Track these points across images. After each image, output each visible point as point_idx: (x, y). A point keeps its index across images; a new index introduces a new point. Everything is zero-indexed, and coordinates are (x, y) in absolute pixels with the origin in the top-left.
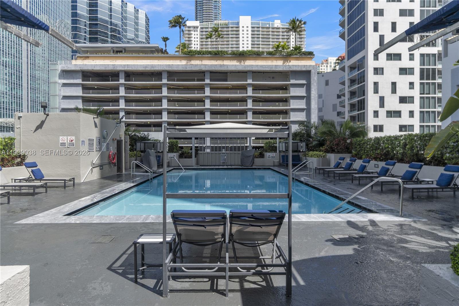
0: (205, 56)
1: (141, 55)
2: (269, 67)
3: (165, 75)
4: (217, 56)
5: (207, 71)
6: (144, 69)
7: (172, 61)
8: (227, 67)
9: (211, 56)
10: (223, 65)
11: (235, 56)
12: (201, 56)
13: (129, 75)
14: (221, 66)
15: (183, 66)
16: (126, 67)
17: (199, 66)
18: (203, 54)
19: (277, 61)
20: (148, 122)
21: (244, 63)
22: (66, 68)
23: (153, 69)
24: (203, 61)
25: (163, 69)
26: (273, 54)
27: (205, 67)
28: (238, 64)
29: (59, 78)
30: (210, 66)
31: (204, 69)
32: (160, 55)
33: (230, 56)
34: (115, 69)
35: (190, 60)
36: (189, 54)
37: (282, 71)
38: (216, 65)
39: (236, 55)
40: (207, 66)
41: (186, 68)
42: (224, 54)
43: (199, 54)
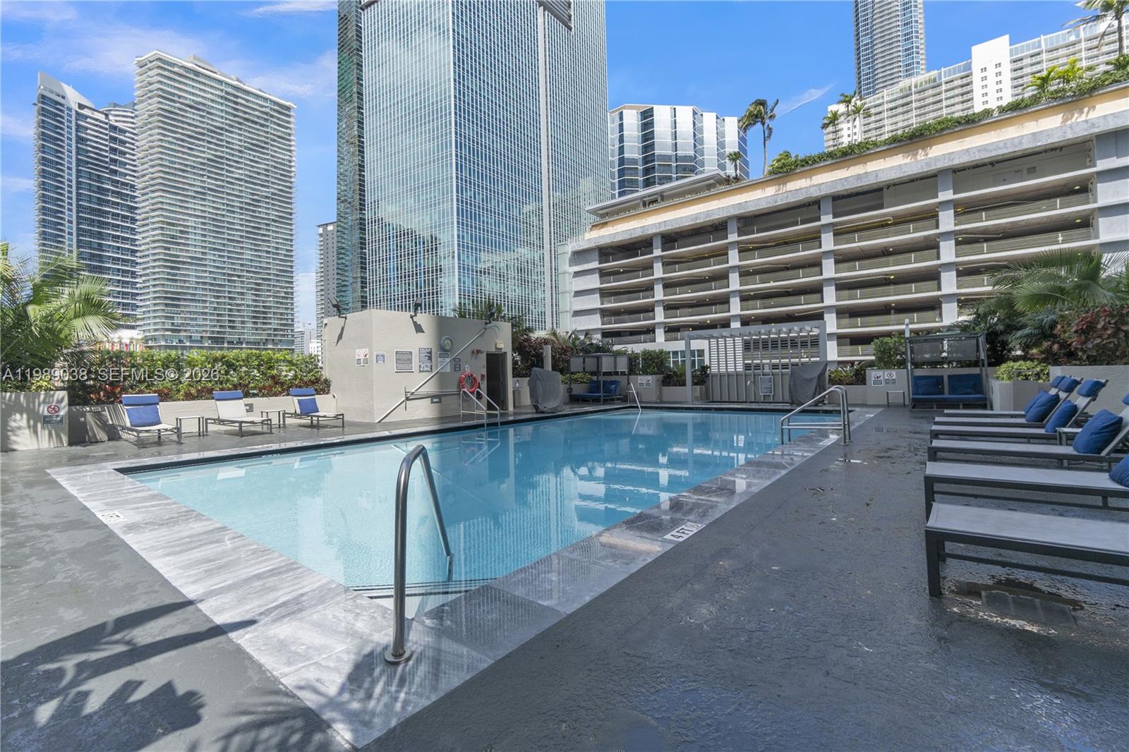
0: (818, 165)
1: (689, 197)
2: (1009, 145)
3: (733, 226)
4: (848, 158)
5: (825, 197)
6: (693, 223)
7: (745, 195)
8: (877, 176)
9: (833, 161)
10: (866, 173)
11: (898, 144)
12: (808, 168)
13: (671, 239)
14: (859, 177)
15: (769, 200)
16: (663, 225)
17: (803, 190)
18: (815, 162)
19: (1040, 121)
20: (707, 319)
21: (927, 155)
22: (577, 248)
23: (708, 219)
24: (813, 177)
25: (729, 215)
26: (1023, 105)
27: (820, 190)
28: (908, 160)
29: (570, 266)
30: (830, 184)
31: (815, 193)
32: (723, 188)
33: (885, 148)
34: (645, 233)
35: (785, 184)
36: (780, 172)
37: (1061, 144)
38: (846, 179)
39: (900, 141)
40: (823, 187)
41: (776, 202)
42: (868, 149)
43: (803, 166)
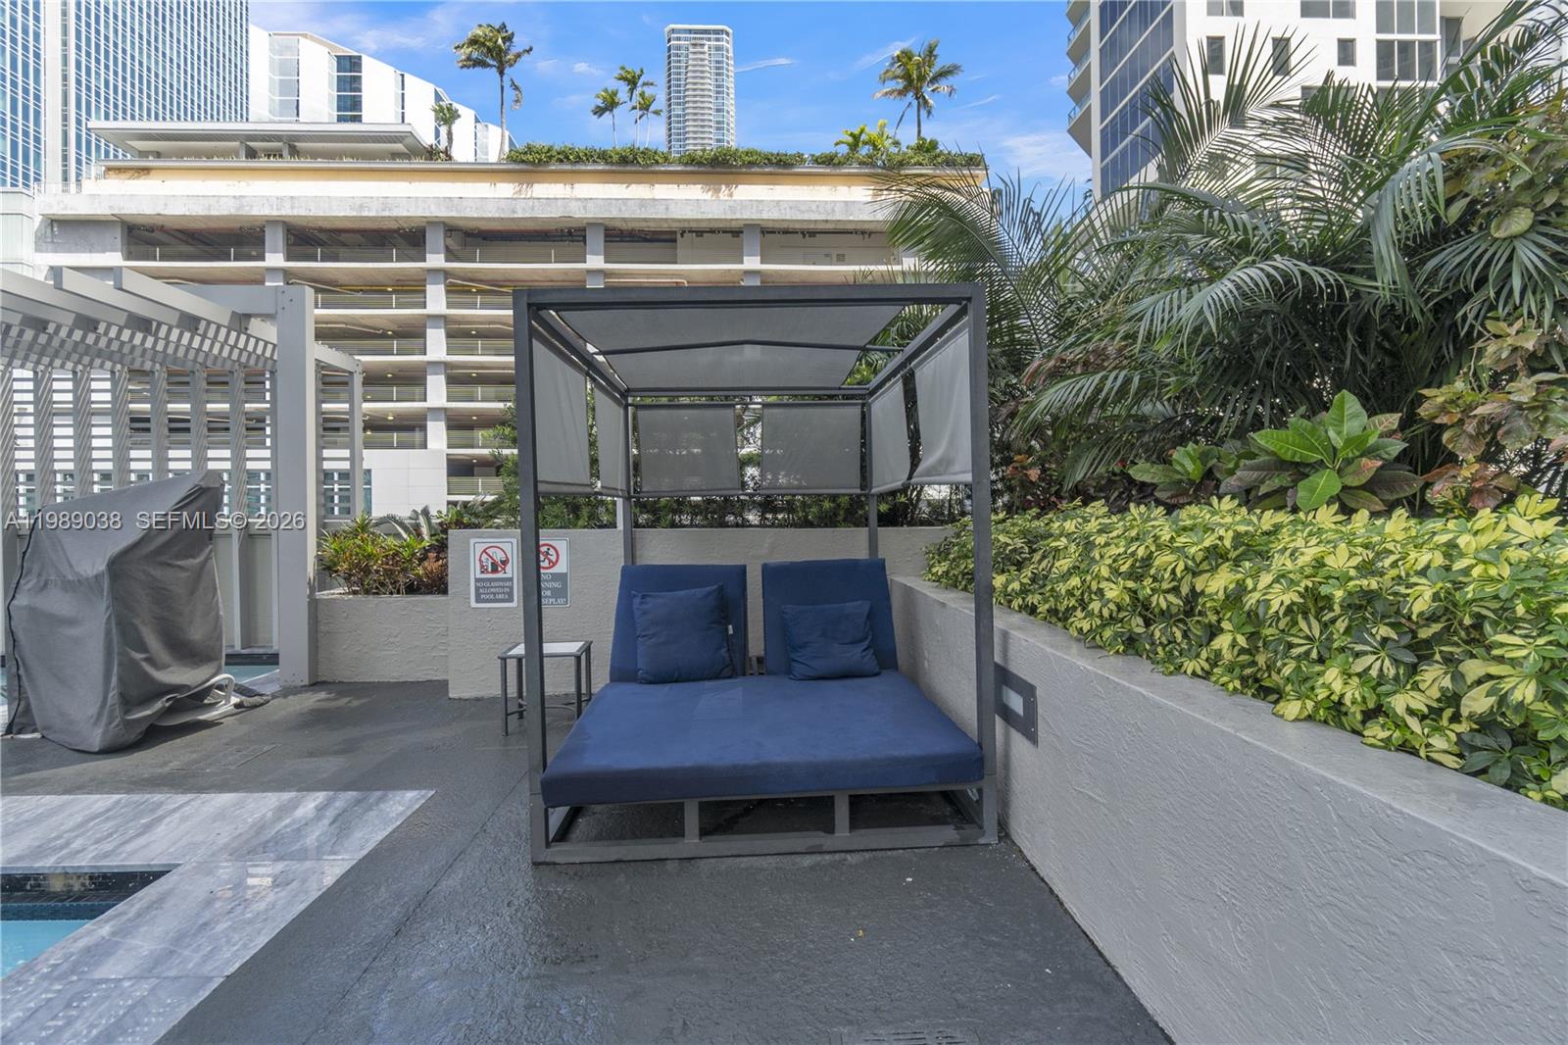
0: (583, 168)
1: (347, 163)
2: (821, 210)
3: (436, 239)
4: (628, 168)
5: (594, 224)
6: (354, 214)
7: (459, 185)
8: (667, 209)
9: (607, 168)
10: (654, 200)
11: (696, 169)
12: (568, 167)
13: (304, 238)
14: (642, 203)
15: (502, 204)
16: (287, 205)
17: (559, 203)
18: (579, 160)
19: (853, 188)
21: (731, 195)
22: (58, 210)
23: (386, 214)
24: (576, 186)
25: (427, 214)
26: (836, 161)
27: (585, 208)
28: (708, 196)
29: (38, 249)
30: (600, 202)
31: (579, 213)
32: (419, 163)
33: (679, 168)
34: (246, 211)
35: (530, 184)
36: (523, 161)
37: (871, 227)
38: (625, 200)
39: (700, 164)
40: (590, 204)
41: (514, 212)
42: (657, 162)
43: (561, 161)
